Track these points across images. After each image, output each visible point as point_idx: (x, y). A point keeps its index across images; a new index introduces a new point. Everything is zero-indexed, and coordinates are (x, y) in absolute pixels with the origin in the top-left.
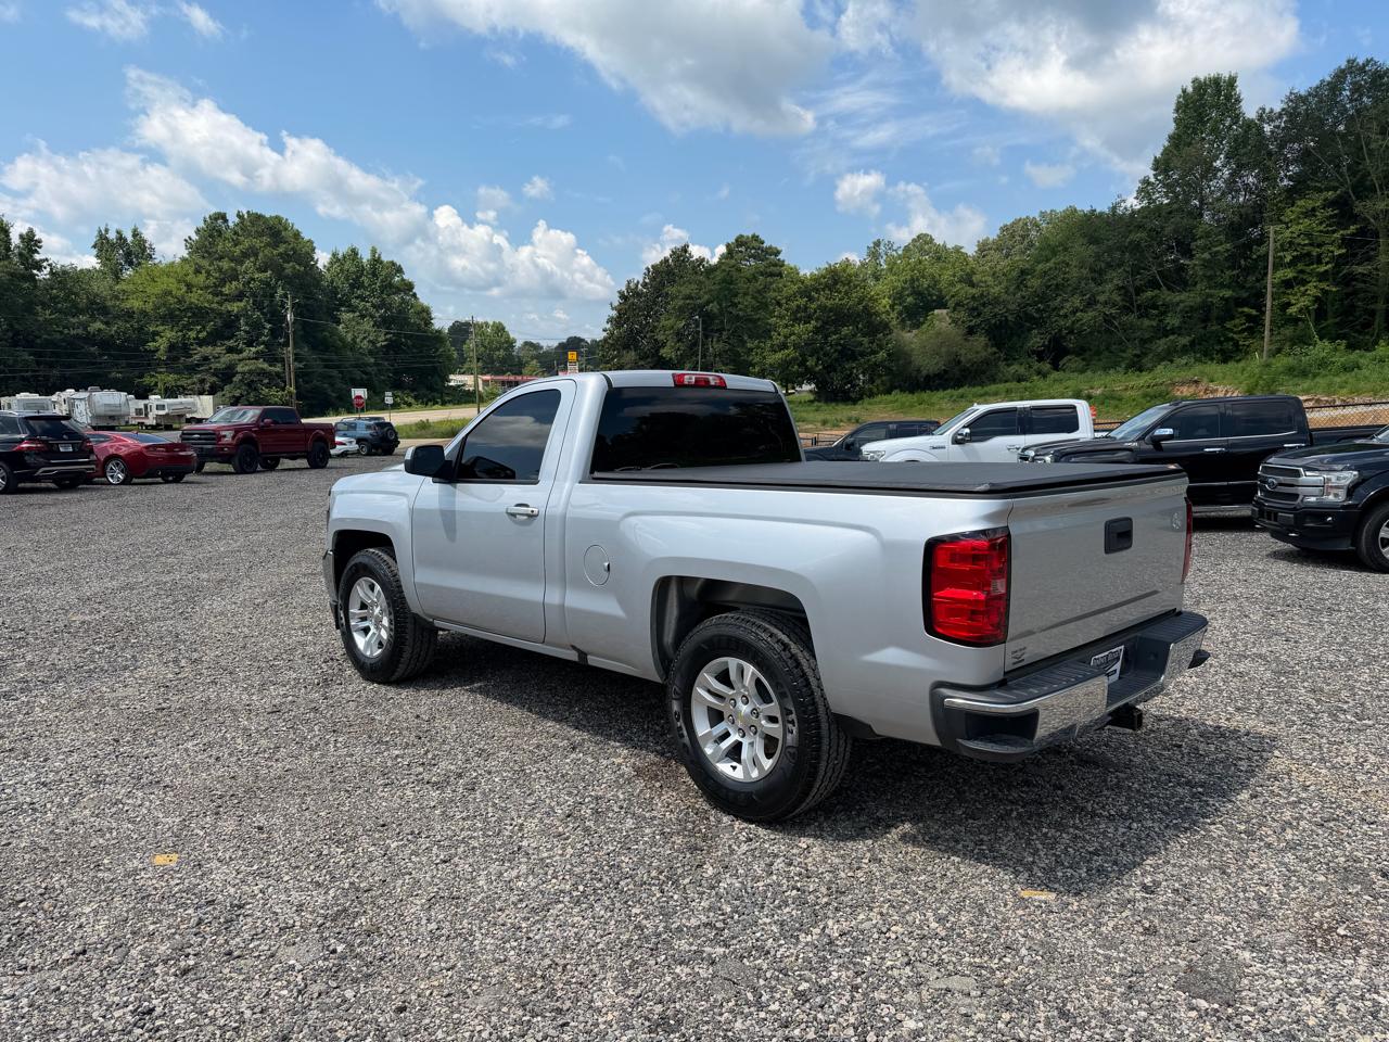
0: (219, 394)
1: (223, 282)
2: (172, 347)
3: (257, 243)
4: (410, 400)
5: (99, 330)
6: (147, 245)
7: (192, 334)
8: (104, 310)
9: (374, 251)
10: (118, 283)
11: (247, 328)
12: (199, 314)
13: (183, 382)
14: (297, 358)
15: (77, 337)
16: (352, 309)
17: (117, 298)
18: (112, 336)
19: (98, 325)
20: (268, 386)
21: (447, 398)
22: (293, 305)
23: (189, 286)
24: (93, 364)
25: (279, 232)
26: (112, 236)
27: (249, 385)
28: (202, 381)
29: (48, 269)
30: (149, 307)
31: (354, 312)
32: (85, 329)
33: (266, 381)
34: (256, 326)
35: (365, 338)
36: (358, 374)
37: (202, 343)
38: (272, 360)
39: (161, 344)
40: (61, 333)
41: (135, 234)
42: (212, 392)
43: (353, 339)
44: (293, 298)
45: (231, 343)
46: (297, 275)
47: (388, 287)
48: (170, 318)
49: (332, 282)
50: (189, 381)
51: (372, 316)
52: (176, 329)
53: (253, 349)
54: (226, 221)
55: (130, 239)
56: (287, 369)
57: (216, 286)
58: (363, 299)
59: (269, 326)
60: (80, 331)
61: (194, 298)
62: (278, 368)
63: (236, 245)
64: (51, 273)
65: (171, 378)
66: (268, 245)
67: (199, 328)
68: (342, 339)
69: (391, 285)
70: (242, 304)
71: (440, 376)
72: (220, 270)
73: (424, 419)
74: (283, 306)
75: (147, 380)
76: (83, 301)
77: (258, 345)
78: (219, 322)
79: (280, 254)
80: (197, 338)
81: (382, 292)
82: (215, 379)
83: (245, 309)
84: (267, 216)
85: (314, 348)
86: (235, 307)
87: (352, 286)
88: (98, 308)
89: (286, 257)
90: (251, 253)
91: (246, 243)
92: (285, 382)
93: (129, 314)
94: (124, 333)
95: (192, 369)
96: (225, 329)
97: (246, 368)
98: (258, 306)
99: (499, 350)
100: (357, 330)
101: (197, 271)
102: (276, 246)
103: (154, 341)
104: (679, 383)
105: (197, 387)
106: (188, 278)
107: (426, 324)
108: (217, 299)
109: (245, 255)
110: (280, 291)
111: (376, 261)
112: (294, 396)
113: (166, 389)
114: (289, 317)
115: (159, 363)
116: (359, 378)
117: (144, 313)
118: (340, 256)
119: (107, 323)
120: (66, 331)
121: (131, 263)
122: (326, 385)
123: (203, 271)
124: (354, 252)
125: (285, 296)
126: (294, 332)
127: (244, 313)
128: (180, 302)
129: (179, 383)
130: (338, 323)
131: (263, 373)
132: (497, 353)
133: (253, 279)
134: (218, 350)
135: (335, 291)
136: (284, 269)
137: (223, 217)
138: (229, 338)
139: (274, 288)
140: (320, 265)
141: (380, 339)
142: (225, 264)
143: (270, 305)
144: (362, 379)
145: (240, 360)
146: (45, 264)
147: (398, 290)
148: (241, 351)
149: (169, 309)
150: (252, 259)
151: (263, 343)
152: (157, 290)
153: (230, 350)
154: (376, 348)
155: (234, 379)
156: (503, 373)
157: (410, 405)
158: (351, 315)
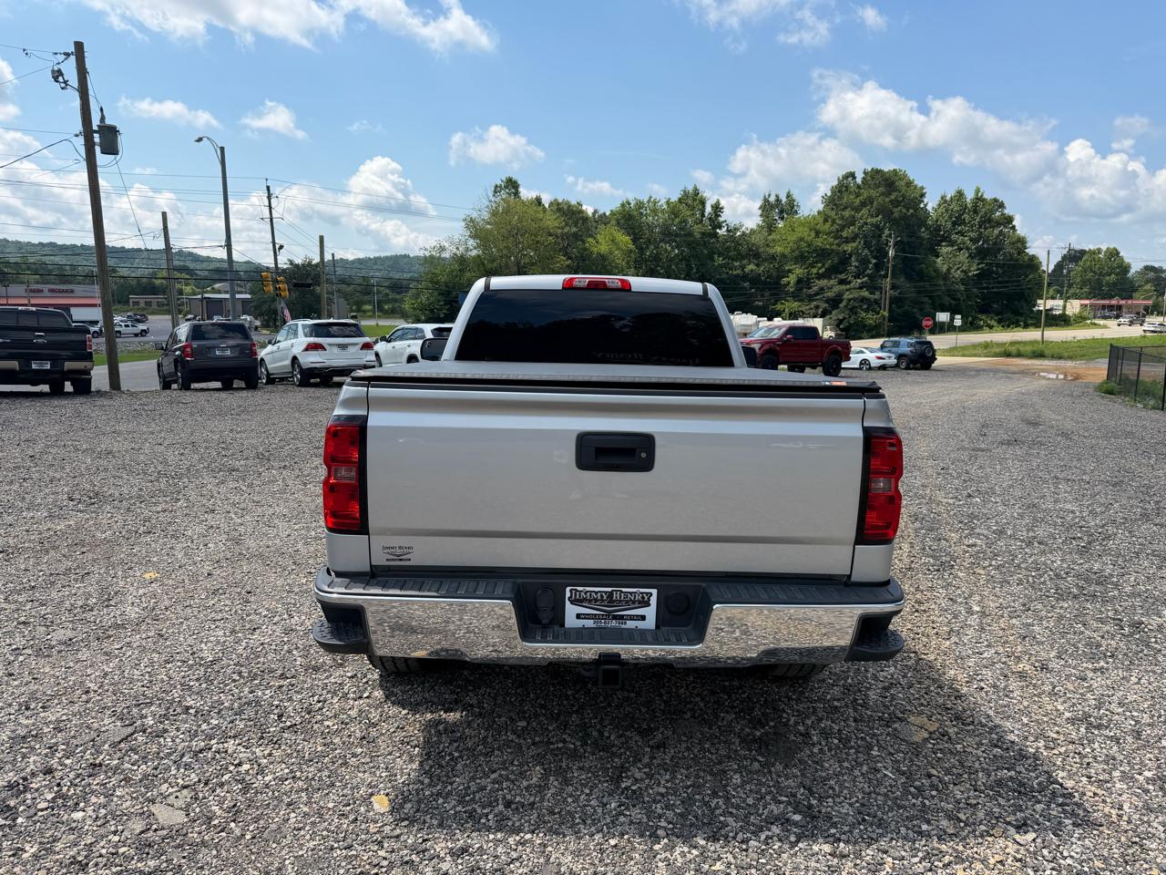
0: (828, 317)
1: (843, 228)
2: (799, 281)
3: (873, 193)
4: (993, 323)
5: (752, 271)
6: (795, 203)
7: (814, 271)
8: (757, 255)
9: (978, 191)
10: (770, 234)
11: (857, 264)
12: (822, 254)
13: (803, 308)
14: (894, 287)
15: (737, 276)
16: (952, 243)
17: (768, 245)
18: (760, 274)
19: (752, 267)
20: (866, 311)
21: (1030, 322)
22: (896, 244)
23: (818, 233)
24: (745, 294)
25: (893, 182)
26: (772, 199)
27: (851, 310)
28: (817, 307)
29: (726, 228)
30: (787, 251)
31: (953, 246)
32: (743, 270)
33: (865, 307)
34: (864, 262)
35: (958, 269)
36: (947, 300)
37: (820, 277)
38: (873, 288)
39: (792, 279)
40: (727, 273)
41: (788, 196)
42: (822, 316)
43: (948, 270)
44: (896, 237)
45: (843, 276)
46: (904, 217)
47: (988, 222)
48: (801, 258)
49: (937, 221)
50: (807, 307)
51: (968, 249)
52: (803, 267)
53: (859, 281)
54: (854, 178)
55: (784, 200)
56: (883, 296)
57: (838, 231)
58: (962, 233)
59: (874, 261)
60: (739, 272)
61: (819, 242)
62: (877, 296)
63: (857, 197)
64: (728, 231)
65: (795, 305)
66: (882, 194)
67: (819, 265)
68: (936, 270)
69: (990, 221)
70: (854, 245)
71: (1026, 301)
72: (842, 218)
73: (989, 340)
74: (887, 244)
75: (779, 307)
76: (744, 249)
77: (863, 277)
78: (836, 260)
79: (891, 201)
80: (818, 273)
81: (980, 227)
82: (826, 305)
83: (857, 248)
84: (886, 170)
85: (909, 278)
86: (849, 248)
87: (954, 224)
88: (754, 254)
89: (896, 203)
90: (870, 201)
91: (865, 194)
92: (880, 307)
93: (773, 257)
94: (768, 272)
95: (811, 298)
96: (839, 266)
97: (851, 296)
98: (867, 245)
99: (1110, 275)
100: (953, 262)
101: (826, 221)
102: (887, 194)
103: (788, 277)
104: (568, 286)
105: (812, 312)
106: (818, 227)
107: (1019, 254)
108: (837, 241)
109: (863, 204)
110: (887, 232)
111: (979, 199)
112: (886, 319)
113: (791, 314)
114: (891, 253)
115: (787, 293)
116: (947, 304)
117: (783, 255)
118: (948, 198)
119: (758, 265)
120: (731, 272)
121: (782, 218)
122: (915, 310)
123: (830, 220)
124: (960, 194)
125: (890, 236)
126: (893, 266)
127: (855, 252)
128: (809, 245)
129: (800, 309)
130: (938, 257)
131: (863, 300)
132: (1107, 278)
133: (866, 224)
134: (832, 282)
135: (938, 229)
136: (893, 213)
137: (852, 175)
138: (841, 273)
139: (882, 230)
140: (929, 208)
141: (972, 269)
142: (847, 213)
143: (877, 244)
144: (950, 304)
145: (847, 290)
146: (724, 224)
147: (998, 224)
148: (850, 283)
149: (801, 252)
150: (868, 207)
151: (868, 275)
152: (794, 238)
153: (842, 282)
154: (968, 277)
155: (841, 305)
156: (1111, 297)
157: (991, 327)
158: (950, 249)
